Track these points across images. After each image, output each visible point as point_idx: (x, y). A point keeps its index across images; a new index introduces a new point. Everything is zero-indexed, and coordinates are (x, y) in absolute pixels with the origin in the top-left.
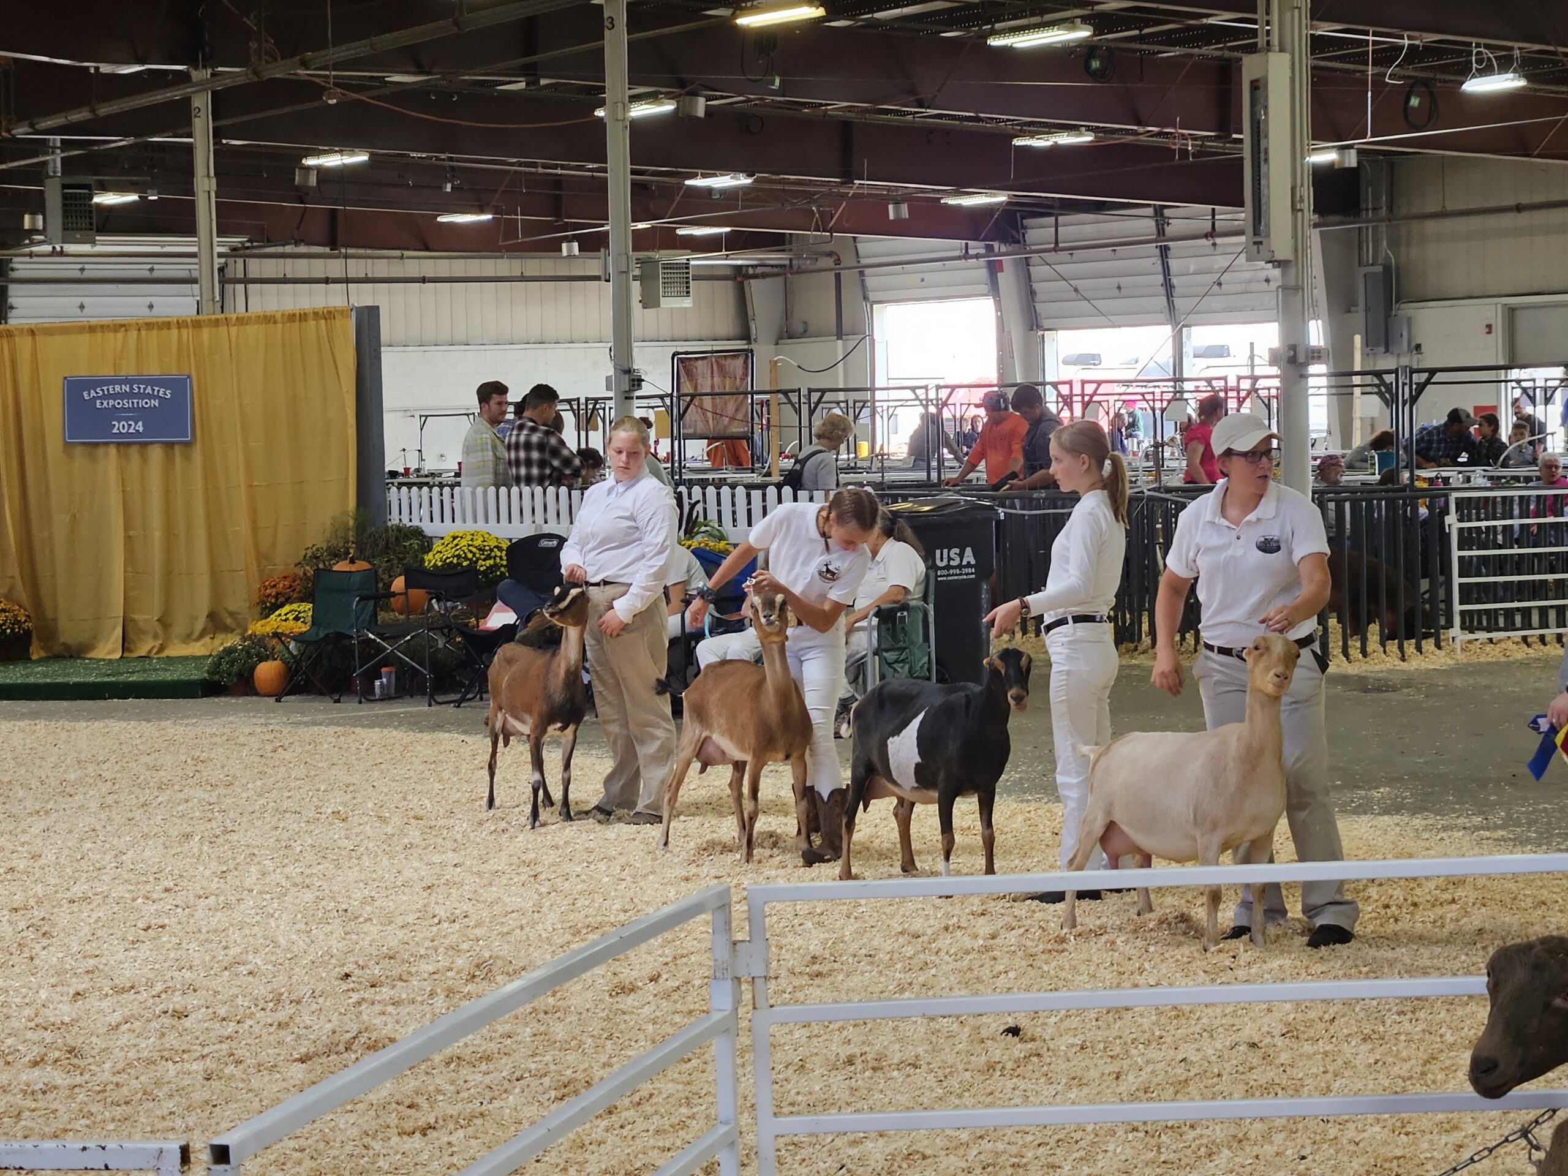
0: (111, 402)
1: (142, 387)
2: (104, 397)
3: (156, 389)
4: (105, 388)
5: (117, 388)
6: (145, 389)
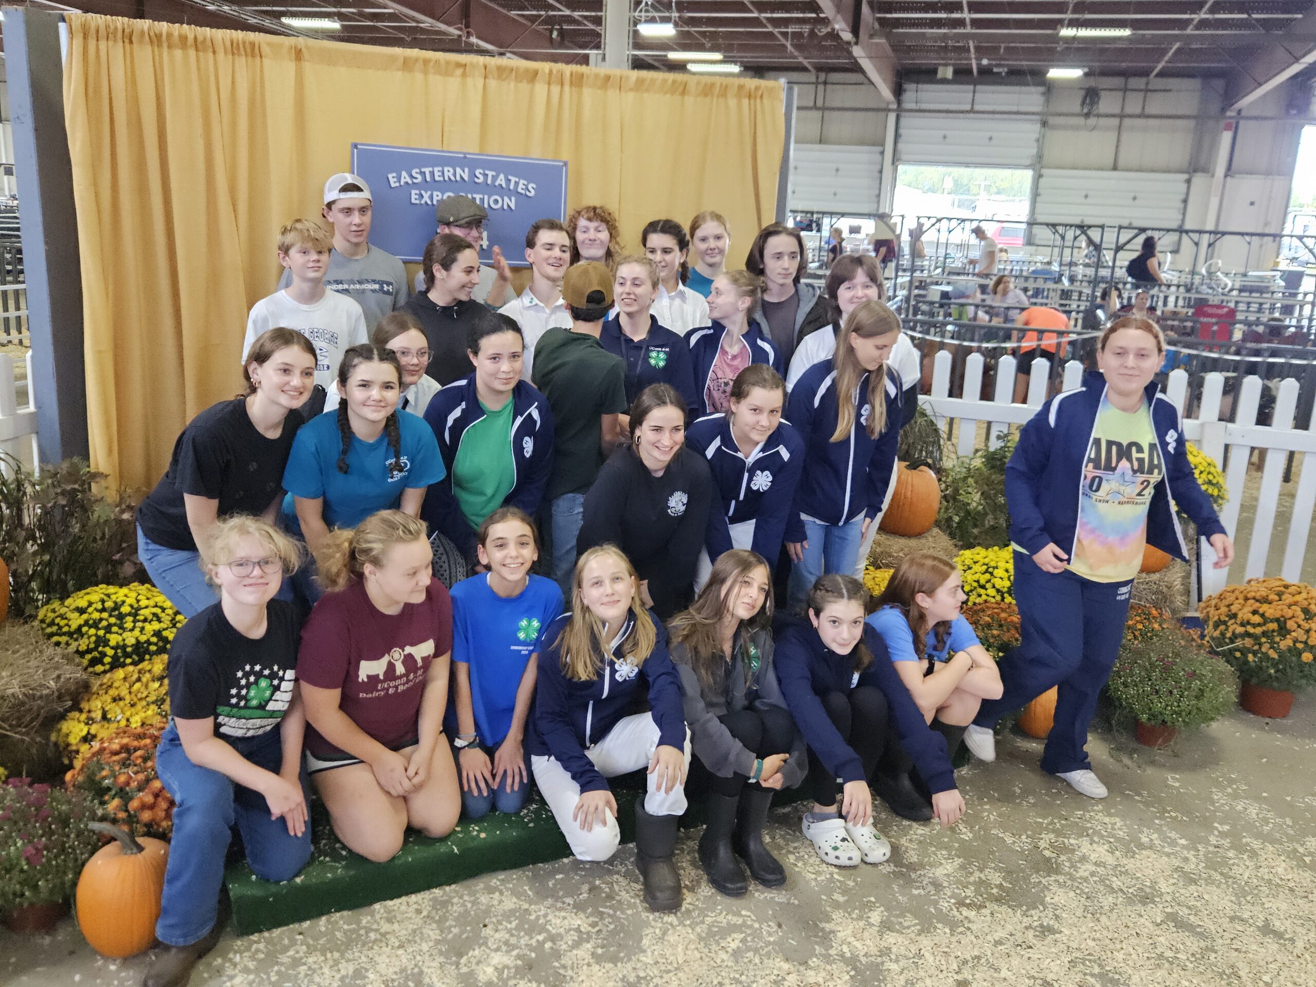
1: (490, 173)
2: (426, 185)
3: (513, 179)
4: (427, 170)
5: (449, 172)
6: (495, 178)
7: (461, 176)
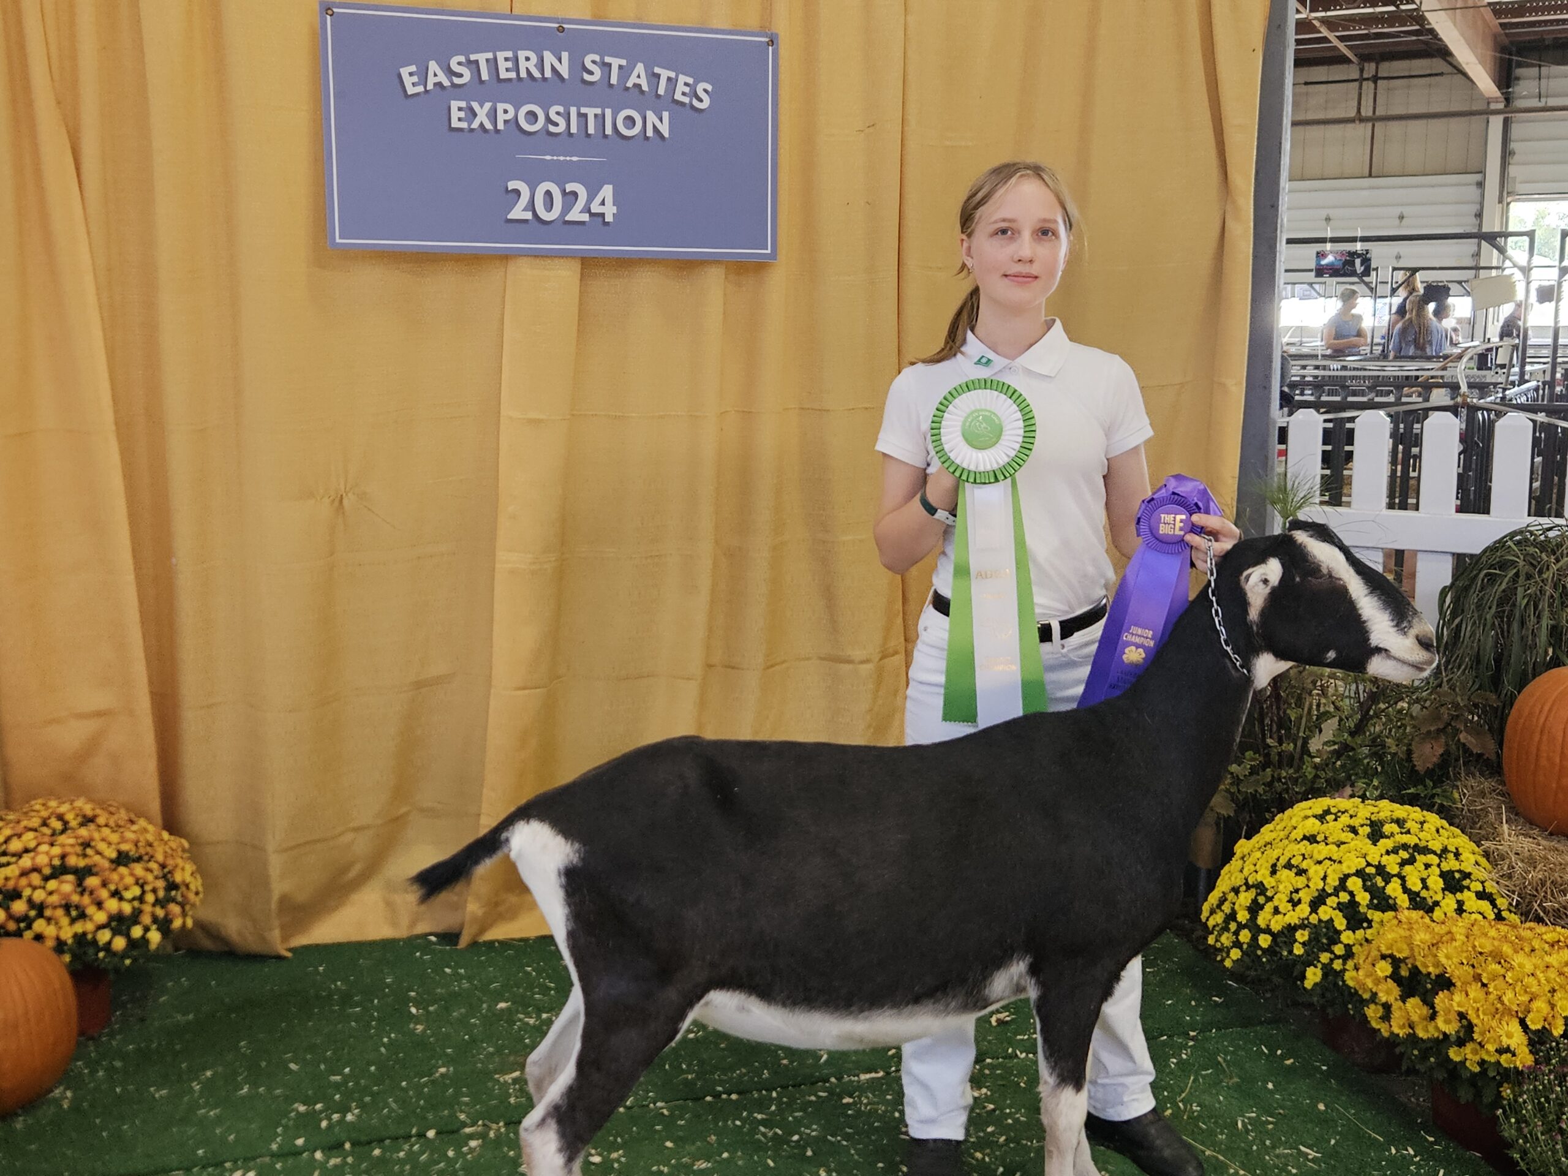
1: (615, 62)
2: (479, 89)
3: (665, 74)
4: (482, 58)
5: (528, 61)
6: (625, 72)
7: (553, 69)
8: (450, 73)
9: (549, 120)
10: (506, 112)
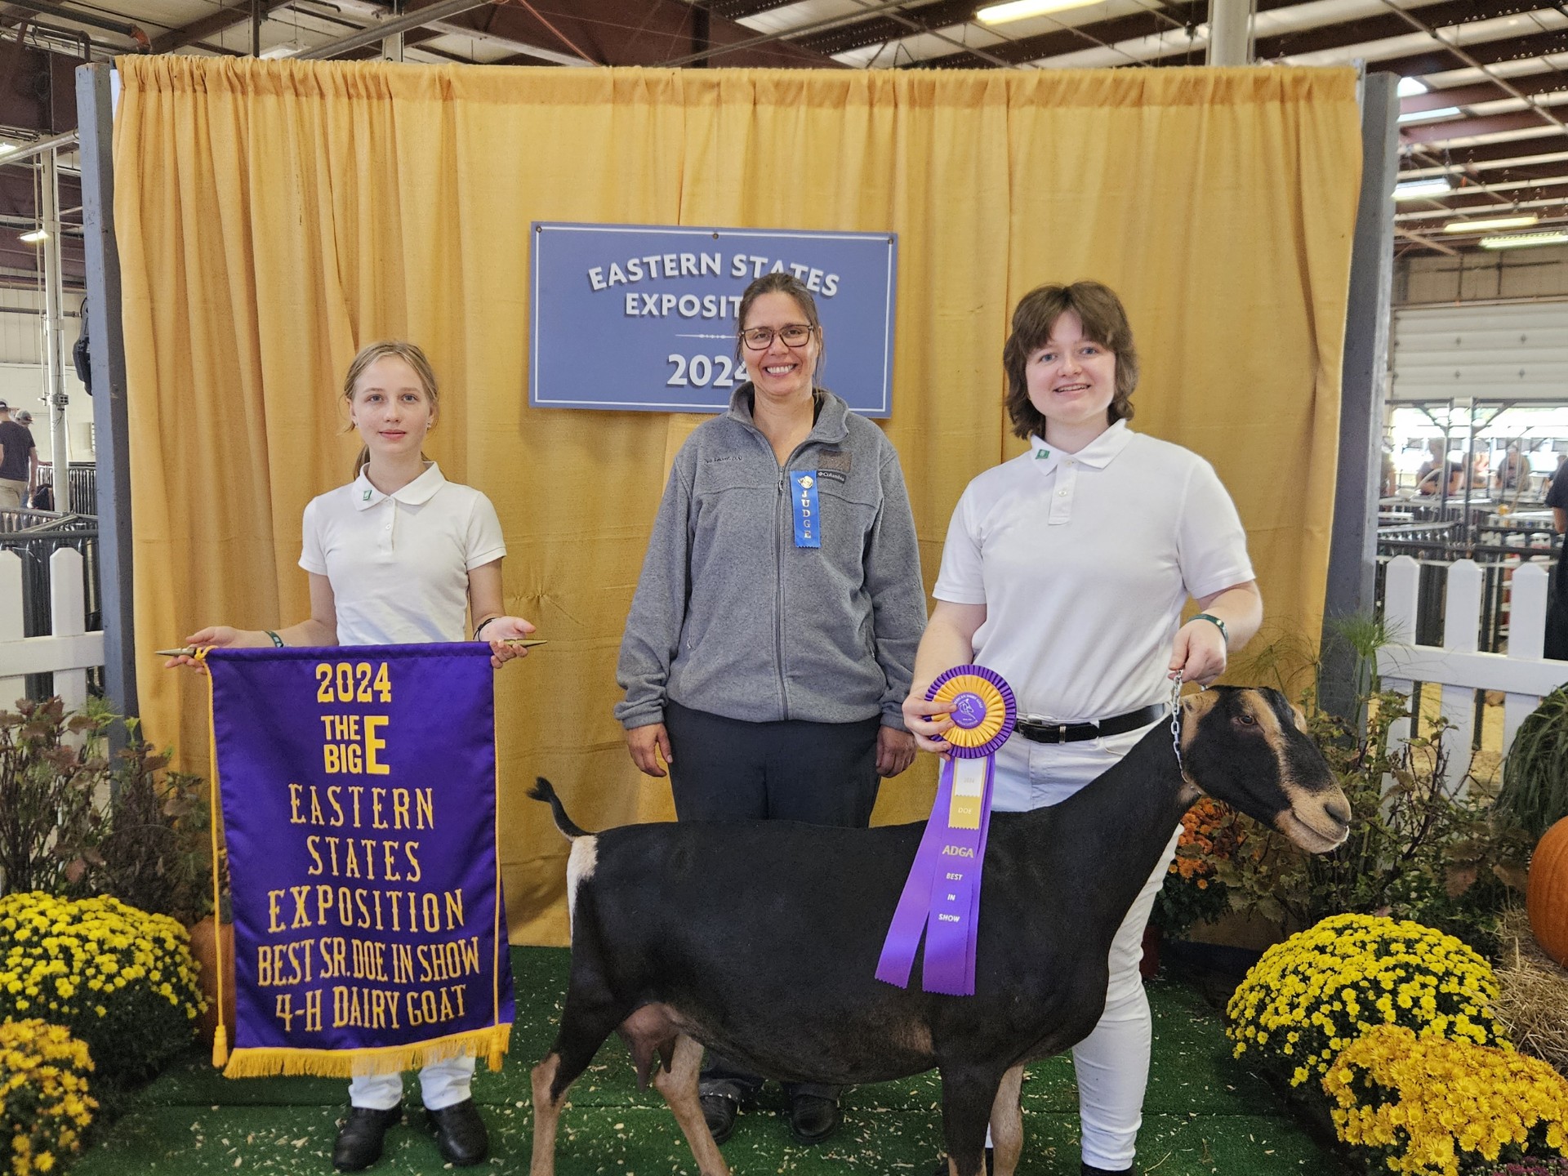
0: (670, 299)
1: (759, 261)
2: (649, 284)
3: (799, 269)
4: (652, 260)
5: (688, 262)
7: (708, 267)
8: (627, 272)
9: (703, 307)
10: (669, 301)
